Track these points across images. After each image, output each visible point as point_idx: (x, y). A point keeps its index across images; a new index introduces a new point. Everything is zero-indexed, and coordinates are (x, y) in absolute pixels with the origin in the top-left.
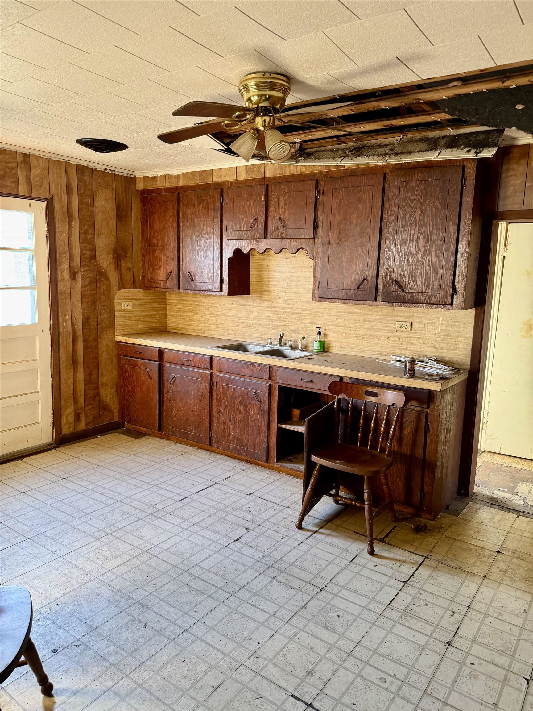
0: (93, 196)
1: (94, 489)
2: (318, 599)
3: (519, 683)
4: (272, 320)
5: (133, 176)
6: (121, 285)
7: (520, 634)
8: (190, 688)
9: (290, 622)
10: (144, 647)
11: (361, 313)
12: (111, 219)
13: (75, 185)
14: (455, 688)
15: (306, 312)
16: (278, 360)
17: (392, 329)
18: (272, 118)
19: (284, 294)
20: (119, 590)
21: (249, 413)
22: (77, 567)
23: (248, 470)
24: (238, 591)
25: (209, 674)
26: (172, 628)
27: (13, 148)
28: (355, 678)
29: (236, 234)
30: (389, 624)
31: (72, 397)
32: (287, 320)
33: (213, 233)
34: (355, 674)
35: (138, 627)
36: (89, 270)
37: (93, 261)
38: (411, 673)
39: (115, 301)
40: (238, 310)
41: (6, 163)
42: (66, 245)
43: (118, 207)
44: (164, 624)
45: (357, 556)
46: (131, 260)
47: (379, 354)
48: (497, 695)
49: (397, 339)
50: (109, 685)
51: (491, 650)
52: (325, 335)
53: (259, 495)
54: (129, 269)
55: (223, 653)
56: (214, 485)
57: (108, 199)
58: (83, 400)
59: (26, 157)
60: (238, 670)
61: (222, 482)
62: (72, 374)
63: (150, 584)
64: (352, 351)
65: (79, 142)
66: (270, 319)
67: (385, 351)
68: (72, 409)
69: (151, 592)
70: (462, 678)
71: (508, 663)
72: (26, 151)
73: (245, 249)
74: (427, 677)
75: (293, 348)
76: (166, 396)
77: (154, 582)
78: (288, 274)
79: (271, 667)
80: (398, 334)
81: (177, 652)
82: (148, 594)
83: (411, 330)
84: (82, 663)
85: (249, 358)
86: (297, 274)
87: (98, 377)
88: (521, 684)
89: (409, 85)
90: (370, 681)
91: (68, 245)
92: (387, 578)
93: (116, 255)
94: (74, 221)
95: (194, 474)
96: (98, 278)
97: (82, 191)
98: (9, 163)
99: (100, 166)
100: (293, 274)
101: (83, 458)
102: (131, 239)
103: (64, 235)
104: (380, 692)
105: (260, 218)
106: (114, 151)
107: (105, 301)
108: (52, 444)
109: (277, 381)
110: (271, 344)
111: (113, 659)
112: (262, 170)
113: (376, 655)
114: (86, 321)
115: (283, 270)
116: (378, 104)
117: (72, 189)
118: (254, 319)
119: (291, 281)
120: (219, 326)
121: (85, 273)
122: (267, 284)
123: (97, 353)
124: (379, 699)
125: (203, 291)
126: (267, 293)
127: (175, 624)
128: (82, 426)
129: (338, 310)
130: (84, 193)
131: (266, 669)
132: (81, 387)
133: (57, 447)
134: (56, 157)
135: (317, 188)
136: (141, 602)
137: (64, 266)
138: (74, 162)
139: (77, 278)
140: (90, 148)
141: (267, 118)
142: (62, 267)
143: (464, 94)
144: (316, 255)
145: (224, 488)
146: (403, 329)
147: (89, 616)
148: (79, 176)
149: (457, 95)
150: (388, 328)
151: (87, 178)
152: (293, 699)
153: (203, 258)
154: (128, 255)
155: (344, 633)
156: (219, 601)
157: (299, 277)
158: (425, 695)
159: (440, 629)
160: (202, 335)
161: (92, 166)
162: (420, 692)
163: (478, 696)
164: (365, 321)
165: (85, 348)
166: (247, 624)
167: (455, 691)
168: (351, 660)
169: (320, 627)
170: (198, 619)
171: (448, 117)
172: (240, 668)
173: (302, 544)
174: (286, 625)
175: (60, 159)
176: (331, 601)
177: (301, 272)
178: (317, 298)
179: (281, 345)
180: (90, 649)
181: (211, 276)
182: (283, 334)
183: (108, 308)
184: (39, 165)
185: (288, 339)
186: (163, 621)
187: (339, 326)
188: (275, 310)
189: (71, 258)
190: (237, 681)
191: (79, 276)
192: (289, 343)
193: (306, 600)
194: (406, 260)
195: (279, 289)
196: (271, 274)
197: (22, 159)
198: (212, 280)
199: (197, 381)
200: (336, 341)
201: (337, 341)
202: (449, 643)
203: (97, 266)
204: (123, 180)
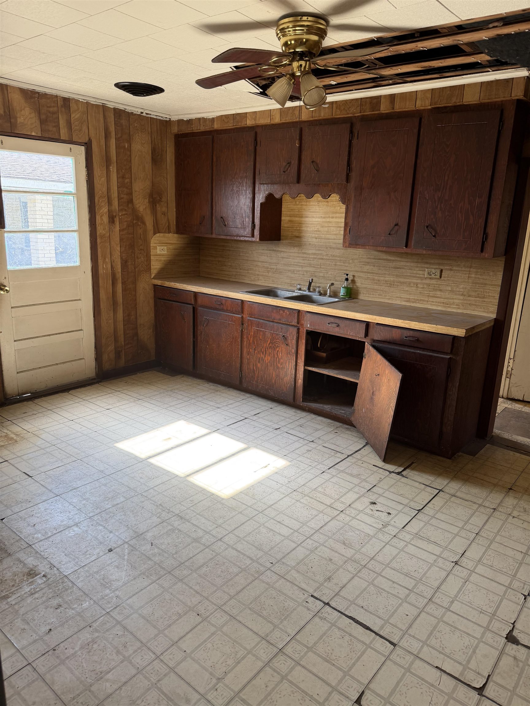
0: (129, 141)
1: (136, 420)
2: (338, 520)
3: (517, 598)
4: (302, 266)
5: (168, 120)
6: (157, 230)
7: (523, 559)
8: (223, 585)
9: (312, 538)
10: (183, 551)
11: (390, 260)
12: (147, 163)
13: (112, 128)
14: (457, 599)
15: (337, 258)
16: (307, 305)
17: (421, 276)
18: (308, 63)
19: (314, 240)
20: (160, 505)
21: (277, 355)
22: (123, 484)
23: (275, 408)
24: (265, 509)
25: (240, 575)
26: (207, 537)
27: (54, 92)
28: (368, 586)
29: (269, 178)
30: (402, 544)
31: (113, 336)
32: (317, 266)
33: (246, 177)
34: (368, 582)
35: (177, 535)
36: (126, 214)
37: (130, 205)
38: (419, 585)
39: (151, 245)
40: (269, 255)
41: (48, 107)
42: (105, 189)
43: (154, 151)
44: (200, 533)
45: (375, 486)
46: (166, 205)
47: (407, 301)
48: (496, 607)
49: (425, 286)
50: (154, 579)
51: (495, 570)
52: (353, 281)
53: (285, 430)
54: (164, 214)
55: (251, 559)
56: (244, 419)
57: (144, 144)
58: (123, 339)
59: (66, 101)
60: (265, 573)
61: (251, 418)
62: (112, 314)
63: (188, 500)
64: (379, 298)
65: (117, 85)
66: (300, 266)
67: (413, 298)
68: (113, 347)
69: (189, 507)
70: (465, 591)
71: (509, 581)
72: (66, 95)
73: (277, 193)
74: (433, 589)
75: (321, 294)
76: (199, 338)
77: (191, 499)
78: (319, 220)
79: (293, 572)
80: (428, 281)
81: (211, 557)
82: (185, 509)
83: (441, 277)
84: (130, 561)
85: (279, 303)
86: (328, 220)
87: (136, 318)
88: (519, 599)
89: (448, 26)
90: (382, 589)
91: (106, 189)
92: (402, 506)
93: (151, 200)
94: (112, 165)
95: (225, 409)
96: (135, 222)
97: (119, 135)
98: (50, 107)
99: (137, 110)
100: (324, 220)
101: (124, 392)
102: (166, 183)
103: (103, 179)
104: (390, 598)
105: (293, 162)
106: (151, 95)
107: (141, 245)
108: (95, 379)
109: (305, 326)
110: (300, 289)
111: (157, 559)
112: (297, 113)
113: (388, 568)
114: (124, 264)
115: (315, 216)
116: (416, 45)
117: (110, 133)
118: (285, 265)
119: (322, 227)
120: (250, 272)
121: (123, 217)
122: (298, 230)
123: (135, 295)
124: (389, 603)
125: (235, 236)
126: (298, 239)
127: (210, 534)
128: (122, 363)
129: (368, 257)
130: (121, 137)
131: (290, 573)
132: (121, 326)
133: (101, 382)
134: (94, 100)
135: (351, 132)
136: (180, 515)
137: (103, 211)
138: (111, 105)
139: (115, 222)
140: (128, 92)
141: (303, 63)
142: (102, 211)
143: (505, 35)
144: (348, 200)
145: (252, 423)
146: (433, 276)
147: (135, 524)
148: (116, 119)
149: (498, 35)
150: (418, 275)
151: (124, 122)
152: (312, 598)
153: (236, 203)
154: (163, 200)
155: (360, 549)
156: (248, 517)
157: (329, 222)
158: (430, 602)
159: (448, 550)
160: (234, 280)
161: (129, 109)
162: (426, 600)
163: (478, 606)
164: (394, 268)
165: (124, 290)
166: (274, 537)
167: (457, 600)
168: (364, 571)
169: (339, 543)
170: (230, 531)
171: (488, 58)
172: (267, 572)
173: (324, 474)
174: (308, 540)
175: (99, 102)
176: (349, 522)
177: (333, 217)
178: (347, 245)
179: (309, 291)
180: (137, 550)
181: (243, 221)
182: (312, 280)
183: (145, 252)
184: (78, 109)
185: (318, 285)
186: (199, 531)
187: (368, 273)
188: (305, 256)
189: (110, 202)
190: (264, 582)
191: (117, 220)
192: (317, 290)
193: (327, 520)
194: (439, 206)
195: (310, 234)
196: (304, 219)
197: (62, 103)
198: (244, 226)
199: (229, 324)
200: (364, 288)
201: (366, 288)
202: (456, 563)
203: (134, 211)
204: (158, 122)
